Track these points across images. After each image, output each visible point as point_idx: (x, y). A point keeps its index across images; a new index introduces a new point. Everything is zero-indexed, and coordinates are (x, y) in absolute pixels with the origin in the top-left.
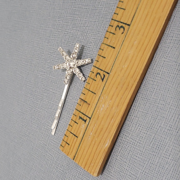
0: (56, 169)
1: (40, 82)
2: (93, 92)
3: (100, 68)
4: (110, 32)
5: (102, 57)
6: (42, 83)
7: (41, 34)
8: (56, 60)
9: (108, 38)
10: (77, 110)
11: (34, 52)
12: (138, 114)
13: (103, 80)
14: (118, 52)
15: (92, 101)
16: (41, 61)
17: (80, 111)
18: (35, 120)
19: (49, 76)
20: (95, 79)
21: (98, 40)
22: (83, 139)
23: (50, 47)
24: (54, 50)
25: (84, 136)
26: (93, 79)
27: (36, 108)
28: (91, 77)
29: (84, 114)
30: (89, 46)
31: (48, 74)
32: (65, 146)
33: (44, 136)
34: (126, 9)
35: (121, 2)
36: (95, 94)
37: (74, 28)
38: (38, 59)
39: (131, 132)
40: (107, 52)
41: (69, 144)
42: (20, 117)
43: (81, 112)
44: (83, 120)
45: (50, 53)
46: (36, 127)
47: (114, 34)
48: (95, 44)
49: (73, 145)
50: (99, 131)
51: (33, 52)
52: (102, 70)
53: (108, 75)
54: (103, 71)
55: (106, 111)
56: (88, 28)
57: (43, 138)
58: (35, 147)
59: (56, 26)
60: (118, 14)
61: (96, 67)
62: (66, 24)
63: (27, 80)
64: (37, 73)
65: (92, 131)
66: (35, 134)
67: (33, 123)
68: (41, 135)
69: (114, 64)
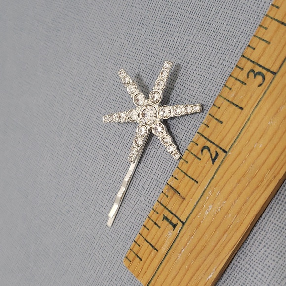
0: (109, 281)
1: (95, 129)
2: (193, 179)
3: (210, 139)
4: (236, 79)
5: (217, 119)
6: (98, 131)
7: (103, 46)
8: (126, 98)
9: (231, 89)
10: (161, 203)
11: (88, 75)
12: (267, 225)
13: (214, 161)
14: (247, 118)
15: (190, 194)
16: (99, 94)
17: (165, 207)
18: (79, 192)
20: (200, 156)
21: (207, 79)
22: (168, 256)
25: (170, 251)
26: (194, 155)
27: (83, 172)
28: (192, 151)
29: (172, 213)
30: (190, 87)
32: (133, 261)
33: (92, 223)
34: (271, 43)
35: (263, 27)
36: (197, 182)
37: (164, 49)
38: (94, 88)
39: (249, 253)
40: (227, 113)
43: (167, 209)
44: (171, 223)
45: (116, 84)
46: (79, 203)
47: (242, 83)
48: (201, 85)
50: (198, 248)
51: (87, 74)
52: (214, 144)
53: (225, 154)
54: (216, 145)
55: (214, 217)
56: (191, 54)
57: (90, 226)
58: (75, 236)
59: (132, 39)
60: (254, 49)
61: (203, 136)
62: (151, 38)
63: (71, 121)
64: (91, 112)
65: (185, 247)
66: (78, 215)
67: (76, 196)
68: (87, 220)
69: (237, 137)
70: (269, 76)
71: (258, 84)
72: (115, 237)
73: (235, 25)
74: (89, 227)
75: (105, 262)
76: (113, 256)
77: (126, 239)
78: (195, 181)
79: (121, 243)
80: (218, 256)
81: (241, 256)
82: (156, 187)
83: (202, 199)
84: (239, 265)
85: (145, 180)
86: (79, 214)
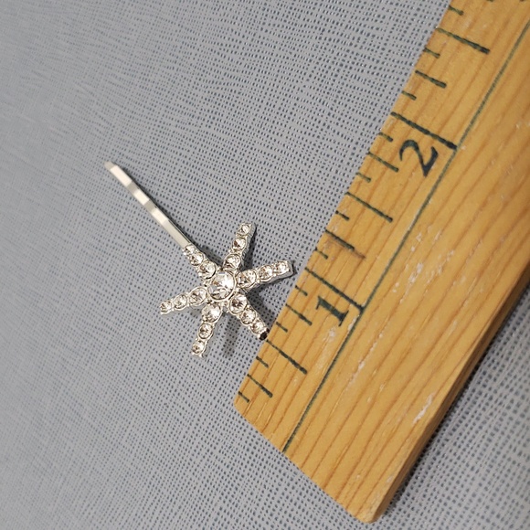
0: (207, 457)
1: (174, 149)
2: (381, 214)
3: (419, 123)
5: (433, 80)
6: (180, 151)
8: (239, 75)
9: (461, 13)
10: (313, 273)
11: (160, 39)
13: (427, 169)
14: (499, 69)
15: (375, 245)
16: (181, 74)
17: (321, 279)
18: (144, 281)
19: (207, 129)
20: (396, 162)
22: (328, 381)
23: (220, 24)
24: (236, 37)
25: (333, 370)
26: (386, 163)
27: (150, 239)
28: (380, 155)
29: (337, 291)
31: (205, 123)
32: (254, 399)
33: (171, 340)
36: (391, 219)
38: (171, 65)
41: (270, 394)
42: (92, 264)
43: (326, 283)
44: (334, 311)
45: (217, 48)
46: (144, 302)
48: (398, 23)
49: (287, 397)
50: (393, 358)
52: (427, 132)
53: (451, 151)
54: (432, 135)
55: (429, 287)
57: (167, 346)
58: (135, 372)
61: (403, 119)
63: (126, 138)
64: (166, 114)
65: (364, 357)
66: (141, 328)
67: (136, 290)
68: (159, 335)
69: (479, 112)
74: (165, 350)
75: (197, 416)
76: (215, 402)
77: (242, 364)
78: (387, 217)
80: (438, 368)
82: (303, 250)
83: (402, 252)
85: (280, 239)
86: (142, 324)
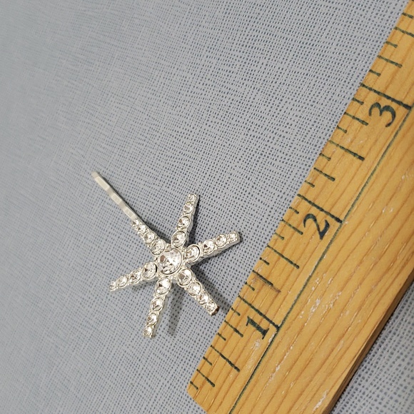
1: (142, 200)
2: (291, 263)
3: (316, 203)
4: (354, 117)
5: (326, 175)
6: (146, 202)
7: (156, 82)
8: (189, 154)
9: (346, 132)
10: (244, 300)
11: (134, 123)
13: (322, 234)
14: (371, 172)
15: (287, 284)
16: (148, 149)
17: (250, 305)
19: (166, 189)
20: (301, 228)
21: (308, 122)
22: (254, 377)
23: (177, 117)
24: (188, 128)
25: (258, 370)
26: (294, 228)
27: (123, 263)
28: (290, 222)
29: (261, 314)
30: (283, 134)
31: (165, 185)
32: (201, 387)
33: (137, 337)
34: (403, 65)
35: (392, 44)
36: (298, 267)
37: (246, 82)
38: (141, 142)
40: (342, 165)
41: (213, 385)
42: (79, 278)
43: (253, 307)
44: (259, 328)
45: (174, 134)
46: (117, 309)
47: (363, 122)
49: (225, 388)
50: (300, 364)
51: (131, 122)
52: (322, 210)
53: (339, 224)
54: (326, 212)
55: (325, 316)
56: (285, 87)
57: (134, 342)
58: (110, 359)
59: (199, 70)
60: (379, 75)
61: (306, 200)
62: (226, 68)
64: (137, 176)
65: (280, 362)
66: (114, 327)
67: (111, 299)
68: (128, 333)
69: (357, 199)
70: (401, 112)
71: (386, 124)
72: (172, 357)
73: (349, 45)
74: (132, 344)
75: (155, 394)
76: (168, 385)
77: (189, 358)
78: (295, 265)
79: (181, 365)
80: (330, 374)
81: (363, 374)
82: (234, 279)
83: (305, 290)
84: (360, 388)
85: (218, 270)
86: (116, 324)
